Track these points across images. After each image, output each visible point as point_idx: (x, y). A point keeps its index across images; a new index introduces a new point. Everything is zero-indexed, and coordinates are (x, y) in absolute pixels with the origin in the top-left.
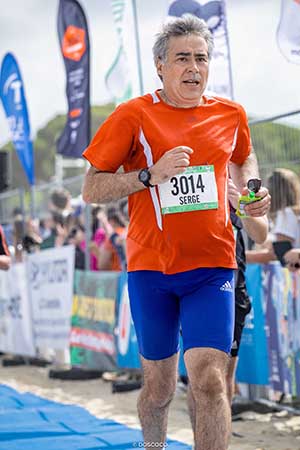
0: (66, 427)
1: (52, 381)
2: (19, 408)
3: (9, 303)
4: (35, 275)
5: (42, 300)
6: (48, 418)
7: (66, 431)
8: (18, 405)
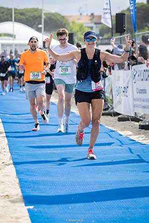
0: (140, 157)
1: (140, 130)
2: (120, 146)
3: (123, 89)
4: (135, 76)
5: (137, 89)
6: (133, 151)
7: (139, 158)
8: (121, 144)
